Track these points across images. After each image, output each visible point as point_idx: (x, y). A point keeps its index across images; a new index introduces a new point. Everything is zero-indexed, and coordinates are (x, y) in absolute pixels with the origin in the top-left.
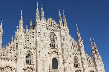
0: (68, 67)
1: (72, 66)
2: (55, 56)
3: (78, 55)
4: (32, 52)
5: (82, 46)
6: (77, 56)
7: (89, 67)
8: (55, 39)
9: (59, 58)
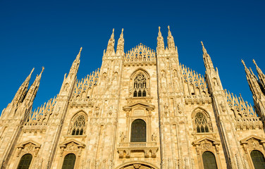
0: (169, 134)
1: (181, 132)
2: (140, 113)
3: (206, 104)
4: (87, 113)
5: (215, 81)
6: (204, 107)
7: (245, 129)
8: (147, 81)
9: (150, 116)
